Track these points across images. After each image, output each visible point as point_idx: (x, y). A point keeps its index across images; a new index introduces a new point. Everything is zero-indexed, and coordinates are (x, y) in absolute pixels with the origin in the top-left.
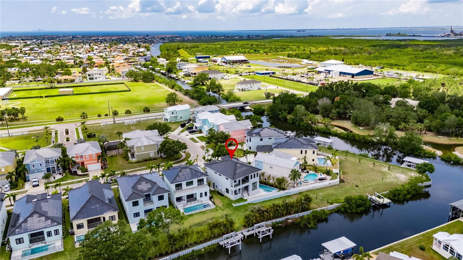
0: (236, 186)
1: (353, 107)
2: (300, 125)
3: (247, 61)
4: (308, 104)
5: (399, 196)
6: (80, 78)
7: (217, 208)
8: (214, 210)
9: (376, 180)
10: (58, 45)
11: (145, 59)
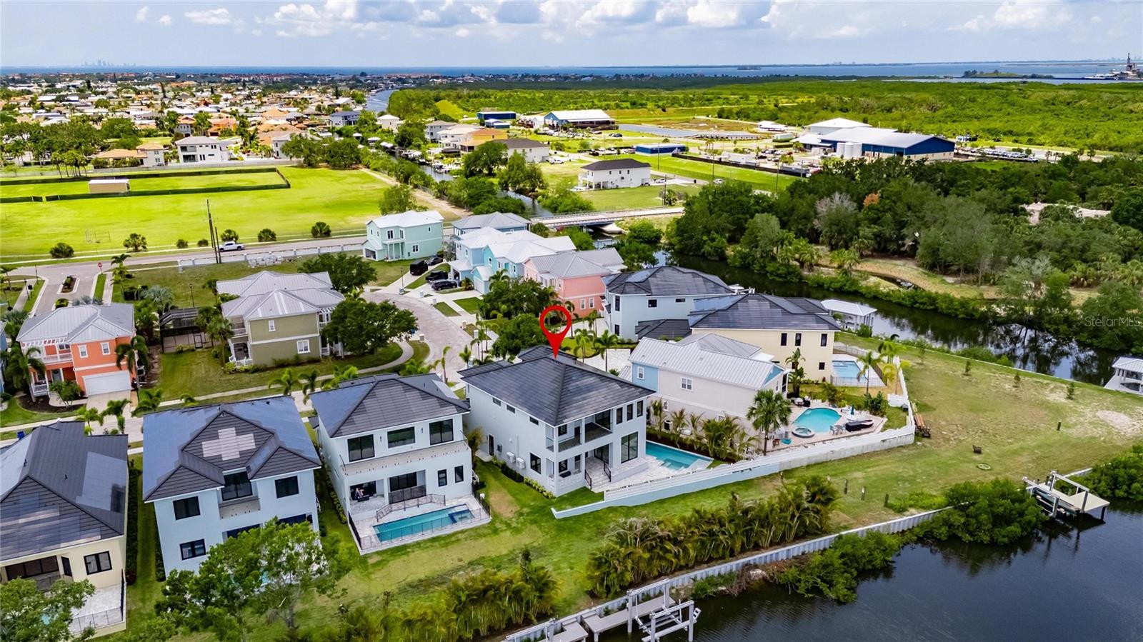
0: (563, 446)
1: (922, 218)
2: (767, 272)
3: (613, 123)
4: (785, 214)
5: (1129, 486)
6: (157, 156)
7: (498, 525)
8: (486, 531)
9: (1037, 432)
10: (132, 91)
11: (346, 118)
